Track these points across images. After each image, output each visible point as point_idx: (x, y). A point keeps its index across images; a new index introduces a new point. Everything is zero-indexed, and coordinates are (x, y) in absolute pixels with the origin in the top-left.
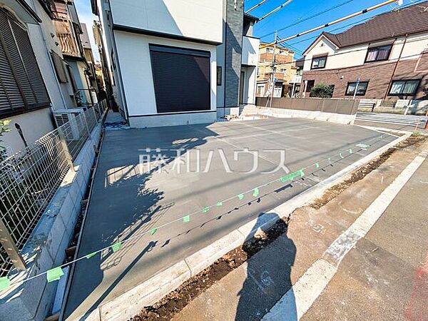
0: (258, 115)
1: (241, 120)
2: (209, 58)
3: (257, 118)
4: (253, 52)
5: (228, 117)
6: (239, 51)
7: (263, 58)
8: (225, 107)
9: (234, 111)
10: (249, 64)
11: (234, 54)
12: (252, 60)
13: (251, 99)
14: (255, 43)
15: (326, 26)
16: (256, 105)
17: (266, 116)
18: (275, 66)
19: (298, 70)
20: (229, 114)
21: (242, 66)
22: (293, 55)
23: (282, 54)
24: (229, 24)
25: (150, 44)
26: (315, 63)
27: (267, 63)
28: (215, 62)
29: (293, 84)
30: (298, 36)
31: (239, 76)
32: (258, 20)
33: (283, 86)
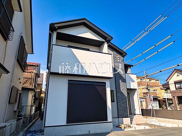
0: (146, 124)
1: (133, 129)
2: (105, 86)
3: (147, 127)
4: (133, 81)
5: (123, 126)
6: (124, 81)
7: (139, 84)
8: (118, 118)
9: (126, 121)
10: (131, 88)
11: (121, 83)
12: (133, 85)
13: (138, 111)
14: (134, 77)
15: (178, 66)
16: (143, 115)
17: (155, 126)
18: (149, 88)
19: (165, 90)
20: (123, 124)
21: (127, 89)
22: (159, 82)
23: (151, 81)
24: (116, 68)
25: (69, 80)
26: (177, 86)
27: (144, 87)
28: (110, 88)
29: (165, 99)
30: (161, 71)
31: (126, 95)
32: (132, 66)
33: (159, 101)
